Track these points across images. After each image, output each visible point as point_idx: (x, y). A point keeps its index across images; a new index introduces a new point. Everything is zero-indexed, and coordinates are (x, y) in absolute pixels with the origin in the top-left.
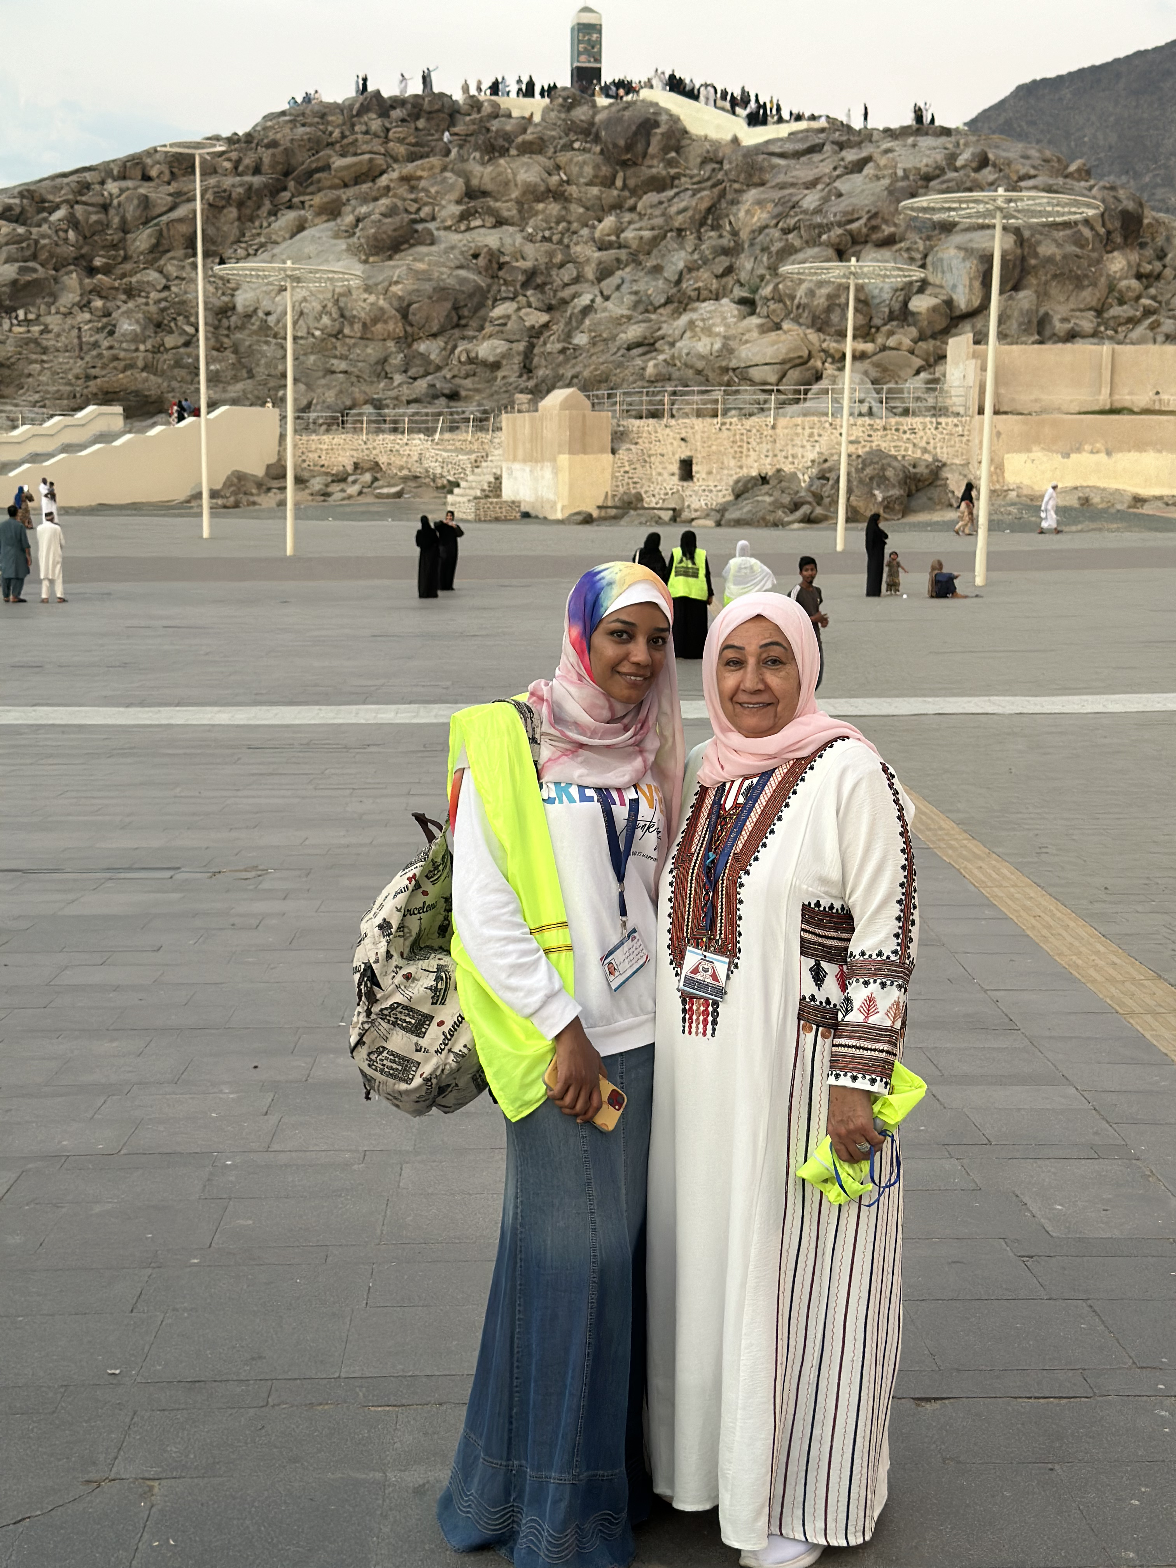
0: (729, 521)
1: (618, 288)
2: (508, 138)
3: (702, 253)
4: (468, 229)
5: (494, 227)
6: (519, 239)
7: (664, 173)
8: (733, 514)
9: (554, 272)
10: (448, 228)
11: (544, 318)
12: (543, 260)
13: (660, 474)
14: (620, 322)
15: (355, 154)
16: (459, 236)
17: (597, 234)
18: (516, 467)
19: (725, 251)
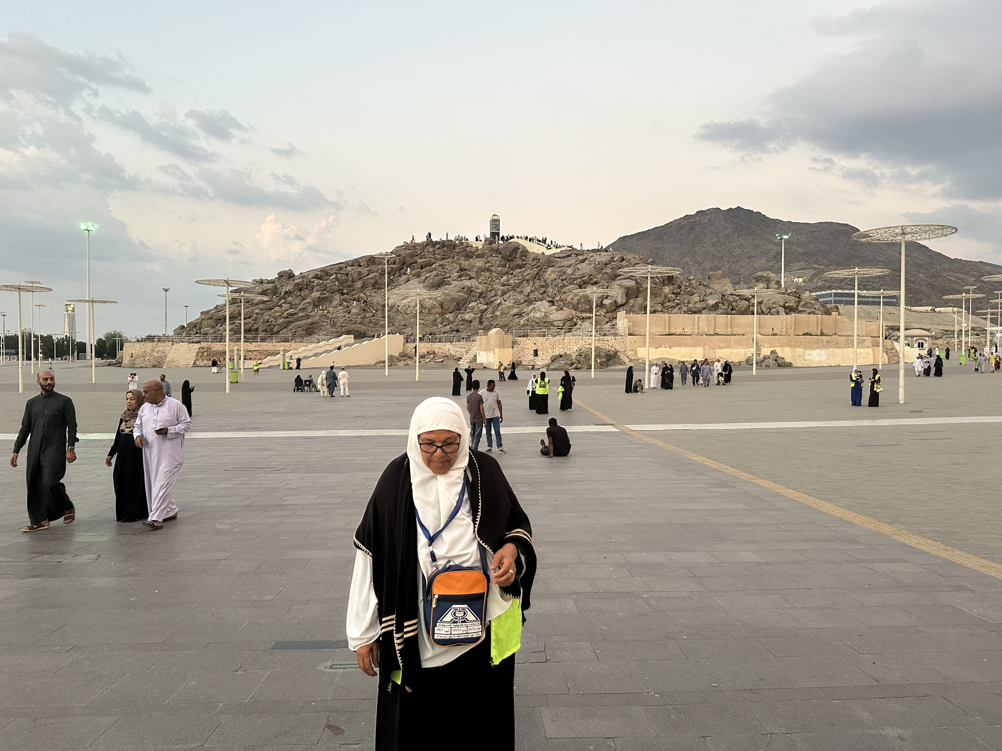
0: (551, 369)
1: (509, 297)
2: (472, 253)
3: (535, 287)
4: (461, 280)
5: (469, 280)
6: (477, 283)
7: (521, 263)
8: (552, 367)
9: (488, 293)
10: (455, 280)
11: (486, 307)
12: (484, 289)
13: (527, 354)
14: (509, 308)
15: (425, 258)
16: (458, 282)
17: (501, 281)
18: (481, 352)
19: (542, 286)
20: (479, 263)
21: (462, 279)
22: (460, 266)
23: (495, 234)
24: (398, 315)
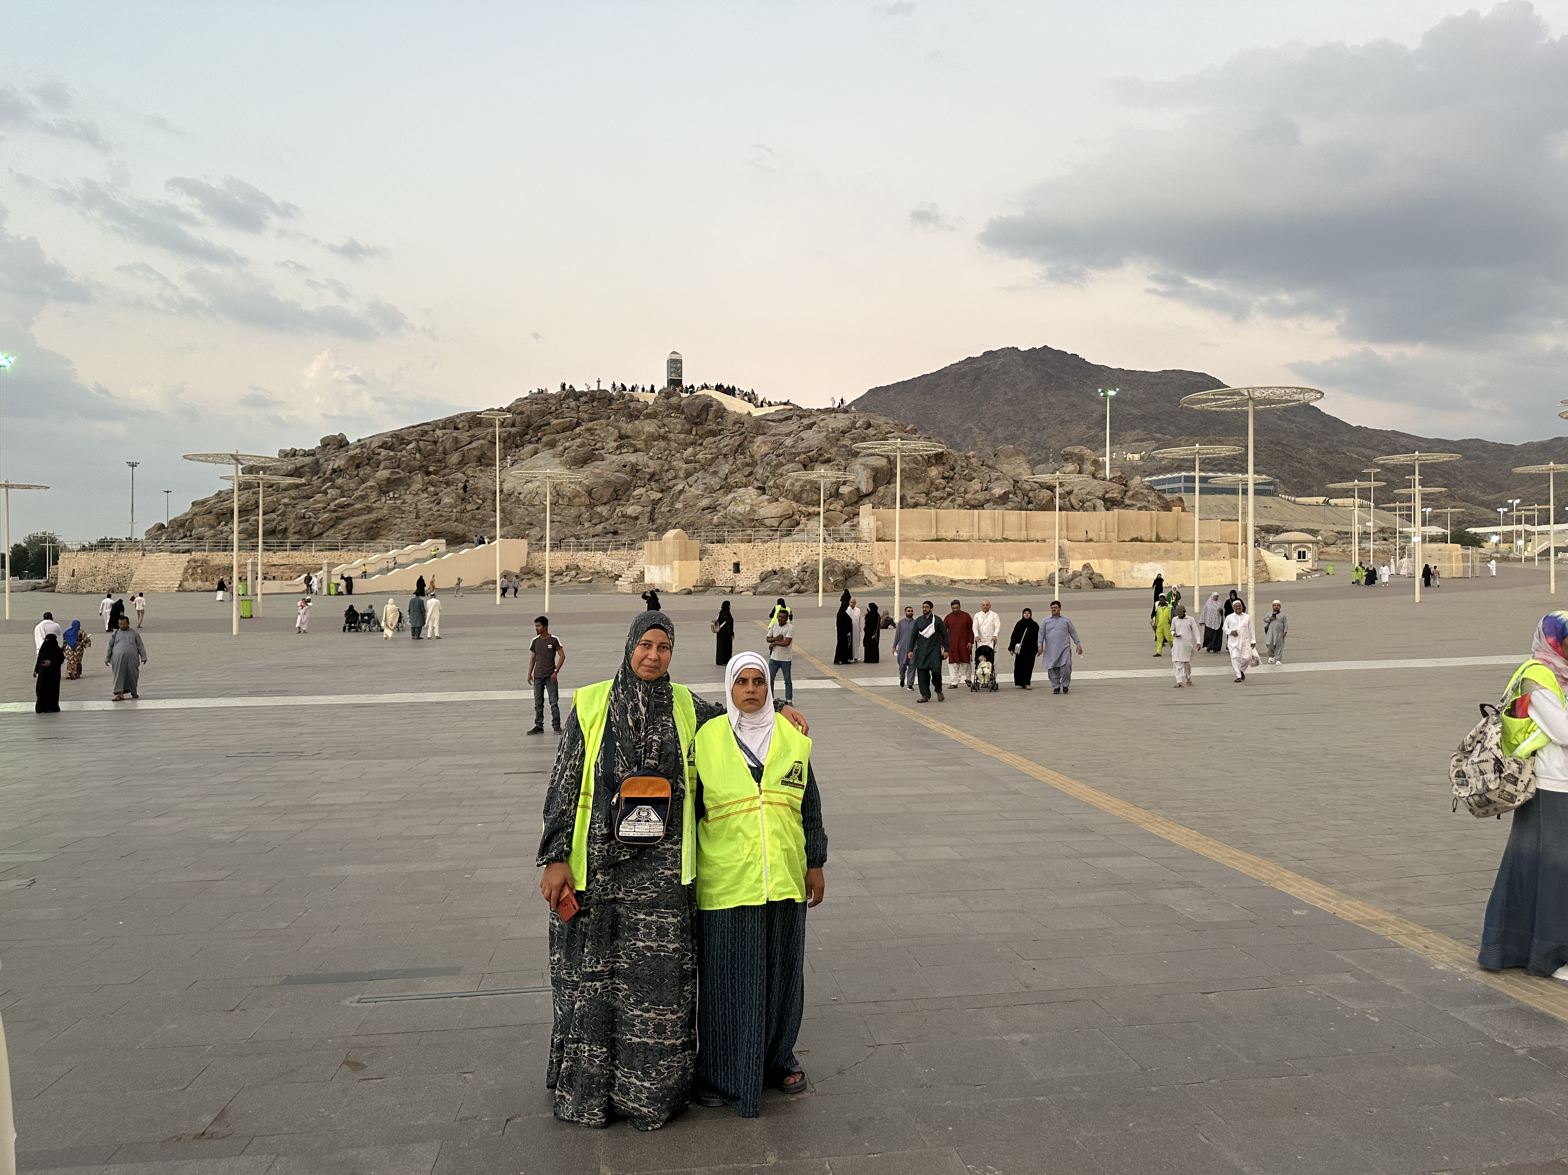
0: (760, 593)
1: (696, 481)
2: (639, 411)
3: (737, 465)
4: (621, 454)
5: (633, 452)
6: (646, 458)
7: (716, 428)
8: (761, 589)
9: (664, 474)
10: (611, 453)
11: (660, 495)
12: (658, 468)
13: (724, 570)
14: (697, 497)
15: (563, 418)
16: (615, 457)
17: (684, 456)
18: (652, 567)
19: (748, 465)
20: (649, 427)
21: (623, 451)
22: (619, 432)
23: (675, 383)
24: (519, 508)
